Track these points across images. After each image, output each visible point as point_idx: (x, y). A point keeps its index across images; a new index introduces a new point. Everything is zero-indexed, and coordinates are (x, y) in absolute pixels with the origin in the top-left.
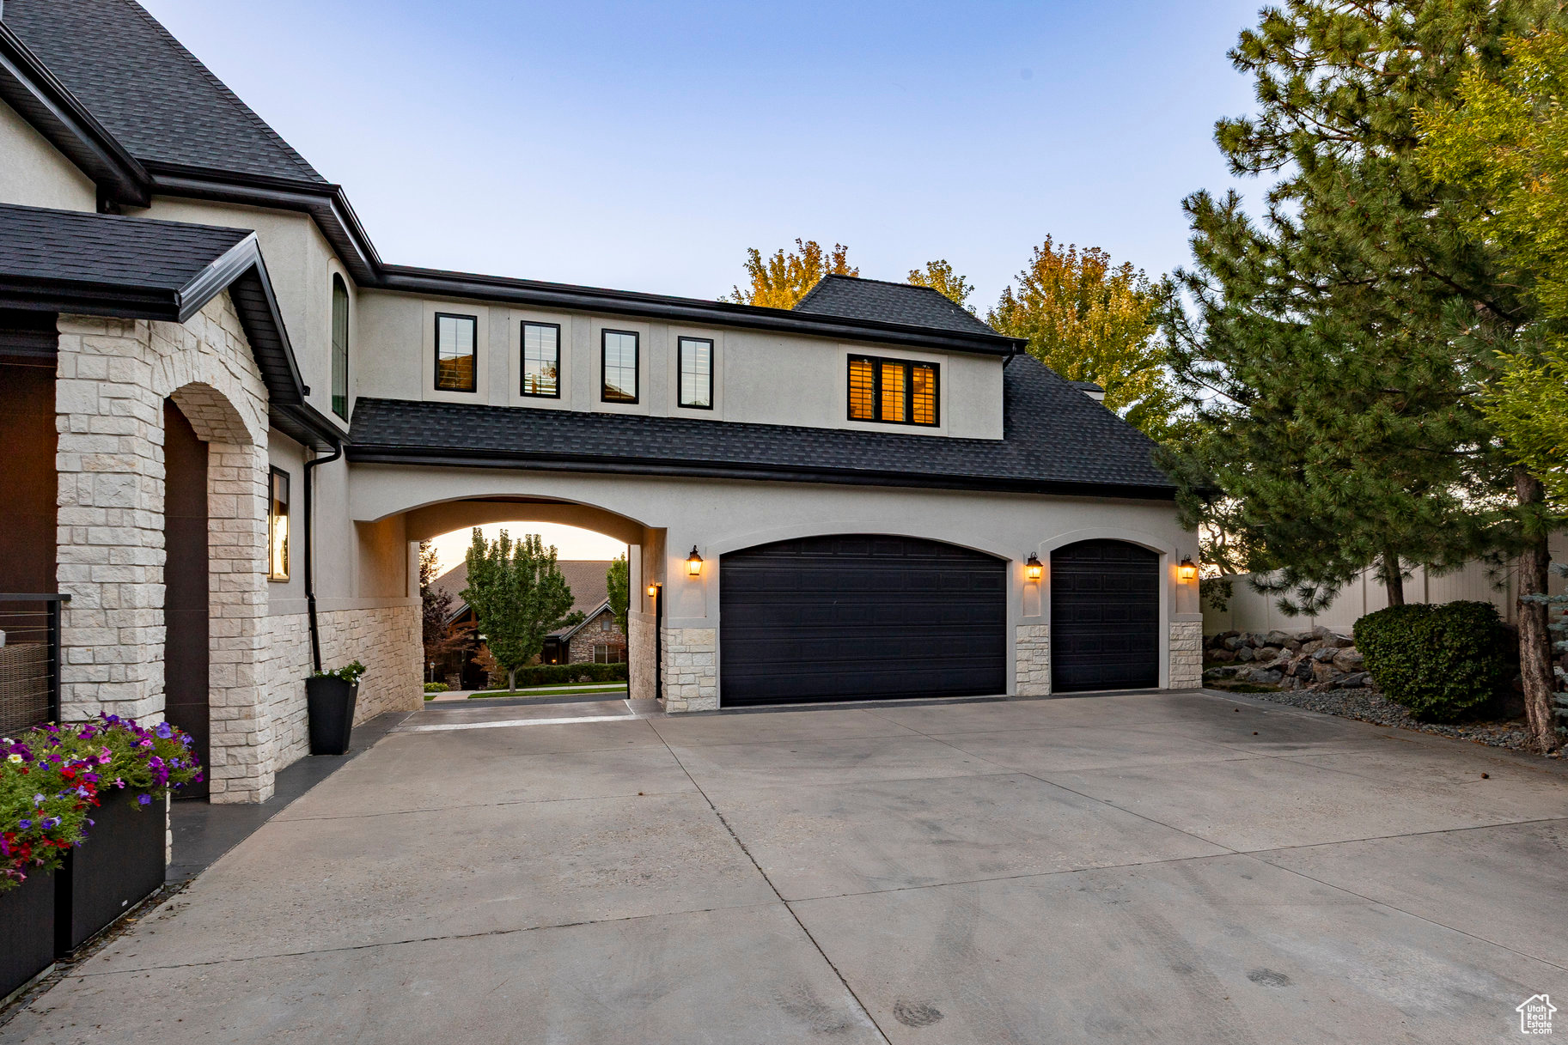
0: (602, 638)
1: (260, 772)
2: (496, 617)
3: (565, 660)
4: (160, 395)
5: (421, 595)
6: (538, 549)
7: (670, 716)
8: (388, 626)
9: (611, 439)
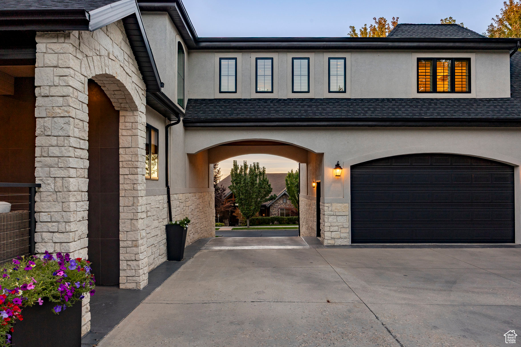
0: (283, 206)
1: (141, 274)
2: (242, 197)
3: (268, 214)
4: (86, 77)
5: (214, 187)
6: (258, 168)
7: (326, 247)
8: (201, 200)
9: (297, 110)
